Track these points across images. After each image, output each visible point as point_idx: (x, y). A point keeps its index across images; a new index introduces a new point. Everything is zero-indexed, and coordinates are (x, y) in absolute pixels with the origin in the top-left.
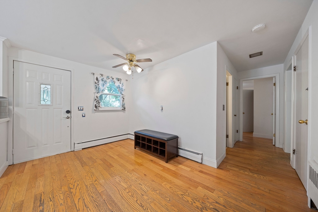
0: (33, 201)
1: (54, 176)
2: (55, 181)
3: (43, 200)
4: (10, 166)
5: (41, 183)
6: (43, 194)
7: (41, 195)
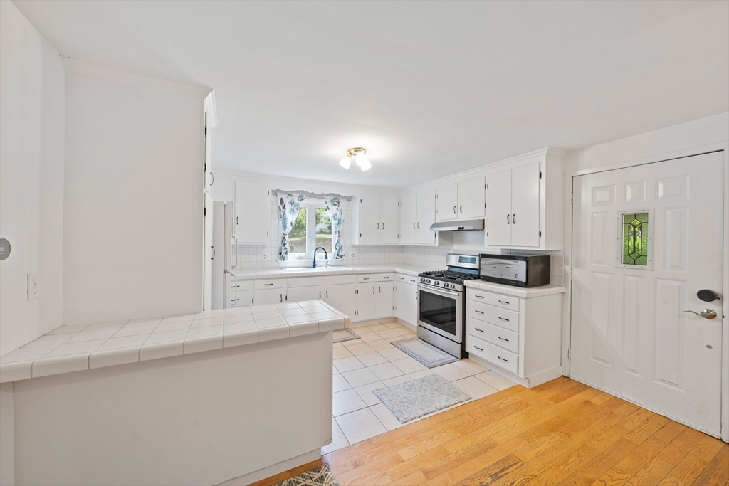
0: (499, 459)
1: (579, 456)
2: (561, 467)
3: (505, 474)
4: (564, 378)
5: (546, 446)
6: (520, 463)
7: (515, 464)
